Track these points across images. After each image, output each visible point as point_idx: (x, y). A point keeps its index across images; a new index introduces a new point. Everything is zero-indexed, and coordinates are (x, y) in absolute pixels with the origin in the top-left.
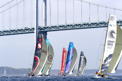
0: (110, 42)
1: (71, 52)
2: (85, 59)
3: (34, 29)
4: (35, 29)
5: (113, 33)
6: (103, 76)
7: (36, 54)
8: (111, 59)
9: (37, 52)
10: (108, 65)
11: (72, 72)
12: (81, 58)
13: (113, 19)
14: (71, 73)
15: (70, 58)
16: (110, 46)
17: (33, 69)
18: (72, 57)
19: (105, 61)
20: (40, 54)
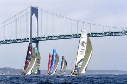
0: (82, 49)
1: (54, 57)
2: (65, 61)
3: (28, 39)
4: (30, 39)
5: (84, 43)
6: (76, 74)
7: (27, 58)
8: (82, 63)
9: (28, 57)
10: (80, 67)
11: (56, 71)
12: (62, 61)
13: (84, 33)
14: (54, 73)
15: (54, 61)
16: (82, 53)
17: (24, 70)
18: (55, 61)
19: (78, 64)
20: (31, 58)
